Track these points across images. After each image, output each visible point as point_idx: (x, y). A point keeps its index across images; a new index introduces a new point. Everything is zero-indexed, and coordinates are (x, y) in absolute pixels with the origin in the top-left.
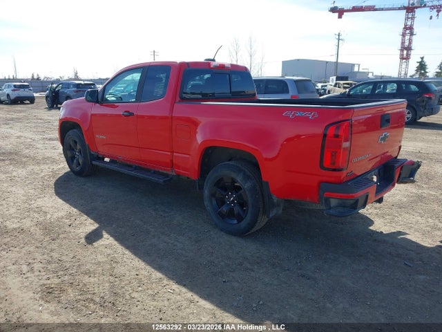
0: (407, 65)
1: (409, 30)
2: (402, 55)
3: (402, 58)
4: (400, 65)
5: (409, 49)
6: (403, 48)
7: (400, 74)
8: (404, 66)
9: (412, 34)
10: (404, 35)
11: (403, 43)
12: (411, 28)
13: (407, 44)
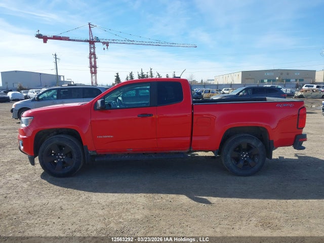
0: (96, 77)
1: (93, 55)
2: (91, 71)
3: (92, 73)
4: (92, 77)
5: (95, 67)
6: (91, 67)
7: (92, 83)
8: (94, 78)
9: (95, 58)
10: (90, 58)
11: (91, 63)
12: (94, 54)
13: (93, 64)
